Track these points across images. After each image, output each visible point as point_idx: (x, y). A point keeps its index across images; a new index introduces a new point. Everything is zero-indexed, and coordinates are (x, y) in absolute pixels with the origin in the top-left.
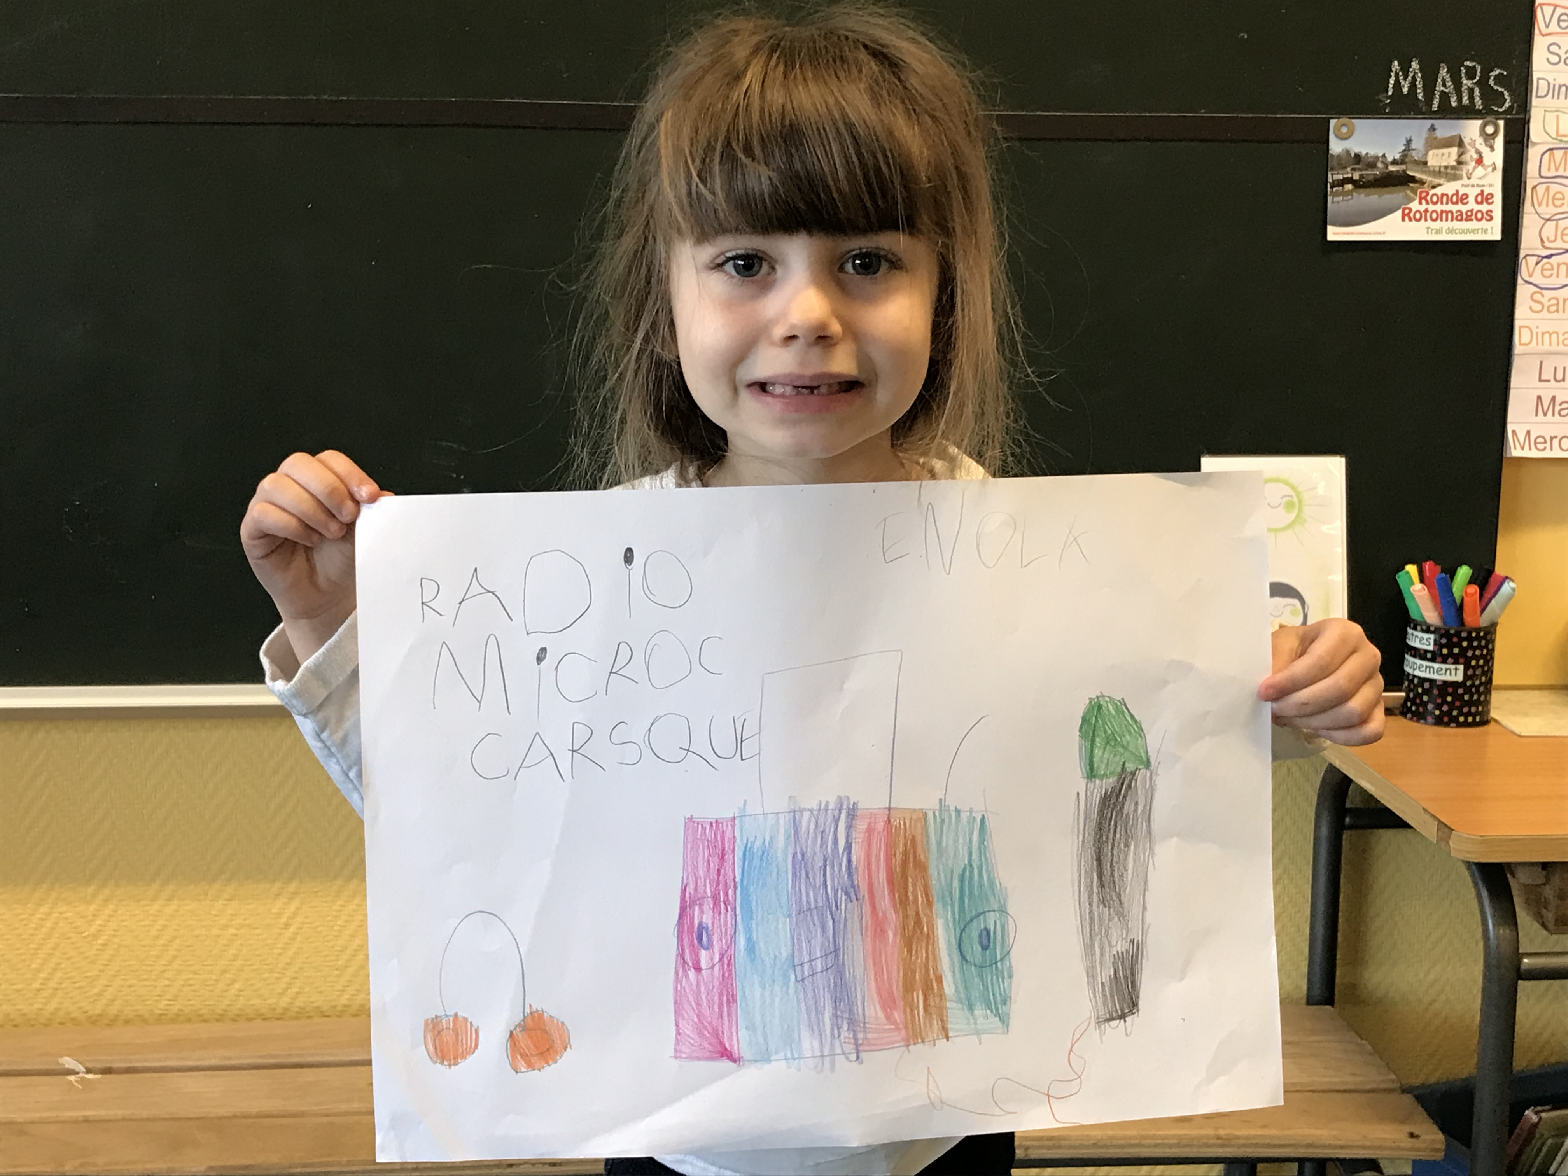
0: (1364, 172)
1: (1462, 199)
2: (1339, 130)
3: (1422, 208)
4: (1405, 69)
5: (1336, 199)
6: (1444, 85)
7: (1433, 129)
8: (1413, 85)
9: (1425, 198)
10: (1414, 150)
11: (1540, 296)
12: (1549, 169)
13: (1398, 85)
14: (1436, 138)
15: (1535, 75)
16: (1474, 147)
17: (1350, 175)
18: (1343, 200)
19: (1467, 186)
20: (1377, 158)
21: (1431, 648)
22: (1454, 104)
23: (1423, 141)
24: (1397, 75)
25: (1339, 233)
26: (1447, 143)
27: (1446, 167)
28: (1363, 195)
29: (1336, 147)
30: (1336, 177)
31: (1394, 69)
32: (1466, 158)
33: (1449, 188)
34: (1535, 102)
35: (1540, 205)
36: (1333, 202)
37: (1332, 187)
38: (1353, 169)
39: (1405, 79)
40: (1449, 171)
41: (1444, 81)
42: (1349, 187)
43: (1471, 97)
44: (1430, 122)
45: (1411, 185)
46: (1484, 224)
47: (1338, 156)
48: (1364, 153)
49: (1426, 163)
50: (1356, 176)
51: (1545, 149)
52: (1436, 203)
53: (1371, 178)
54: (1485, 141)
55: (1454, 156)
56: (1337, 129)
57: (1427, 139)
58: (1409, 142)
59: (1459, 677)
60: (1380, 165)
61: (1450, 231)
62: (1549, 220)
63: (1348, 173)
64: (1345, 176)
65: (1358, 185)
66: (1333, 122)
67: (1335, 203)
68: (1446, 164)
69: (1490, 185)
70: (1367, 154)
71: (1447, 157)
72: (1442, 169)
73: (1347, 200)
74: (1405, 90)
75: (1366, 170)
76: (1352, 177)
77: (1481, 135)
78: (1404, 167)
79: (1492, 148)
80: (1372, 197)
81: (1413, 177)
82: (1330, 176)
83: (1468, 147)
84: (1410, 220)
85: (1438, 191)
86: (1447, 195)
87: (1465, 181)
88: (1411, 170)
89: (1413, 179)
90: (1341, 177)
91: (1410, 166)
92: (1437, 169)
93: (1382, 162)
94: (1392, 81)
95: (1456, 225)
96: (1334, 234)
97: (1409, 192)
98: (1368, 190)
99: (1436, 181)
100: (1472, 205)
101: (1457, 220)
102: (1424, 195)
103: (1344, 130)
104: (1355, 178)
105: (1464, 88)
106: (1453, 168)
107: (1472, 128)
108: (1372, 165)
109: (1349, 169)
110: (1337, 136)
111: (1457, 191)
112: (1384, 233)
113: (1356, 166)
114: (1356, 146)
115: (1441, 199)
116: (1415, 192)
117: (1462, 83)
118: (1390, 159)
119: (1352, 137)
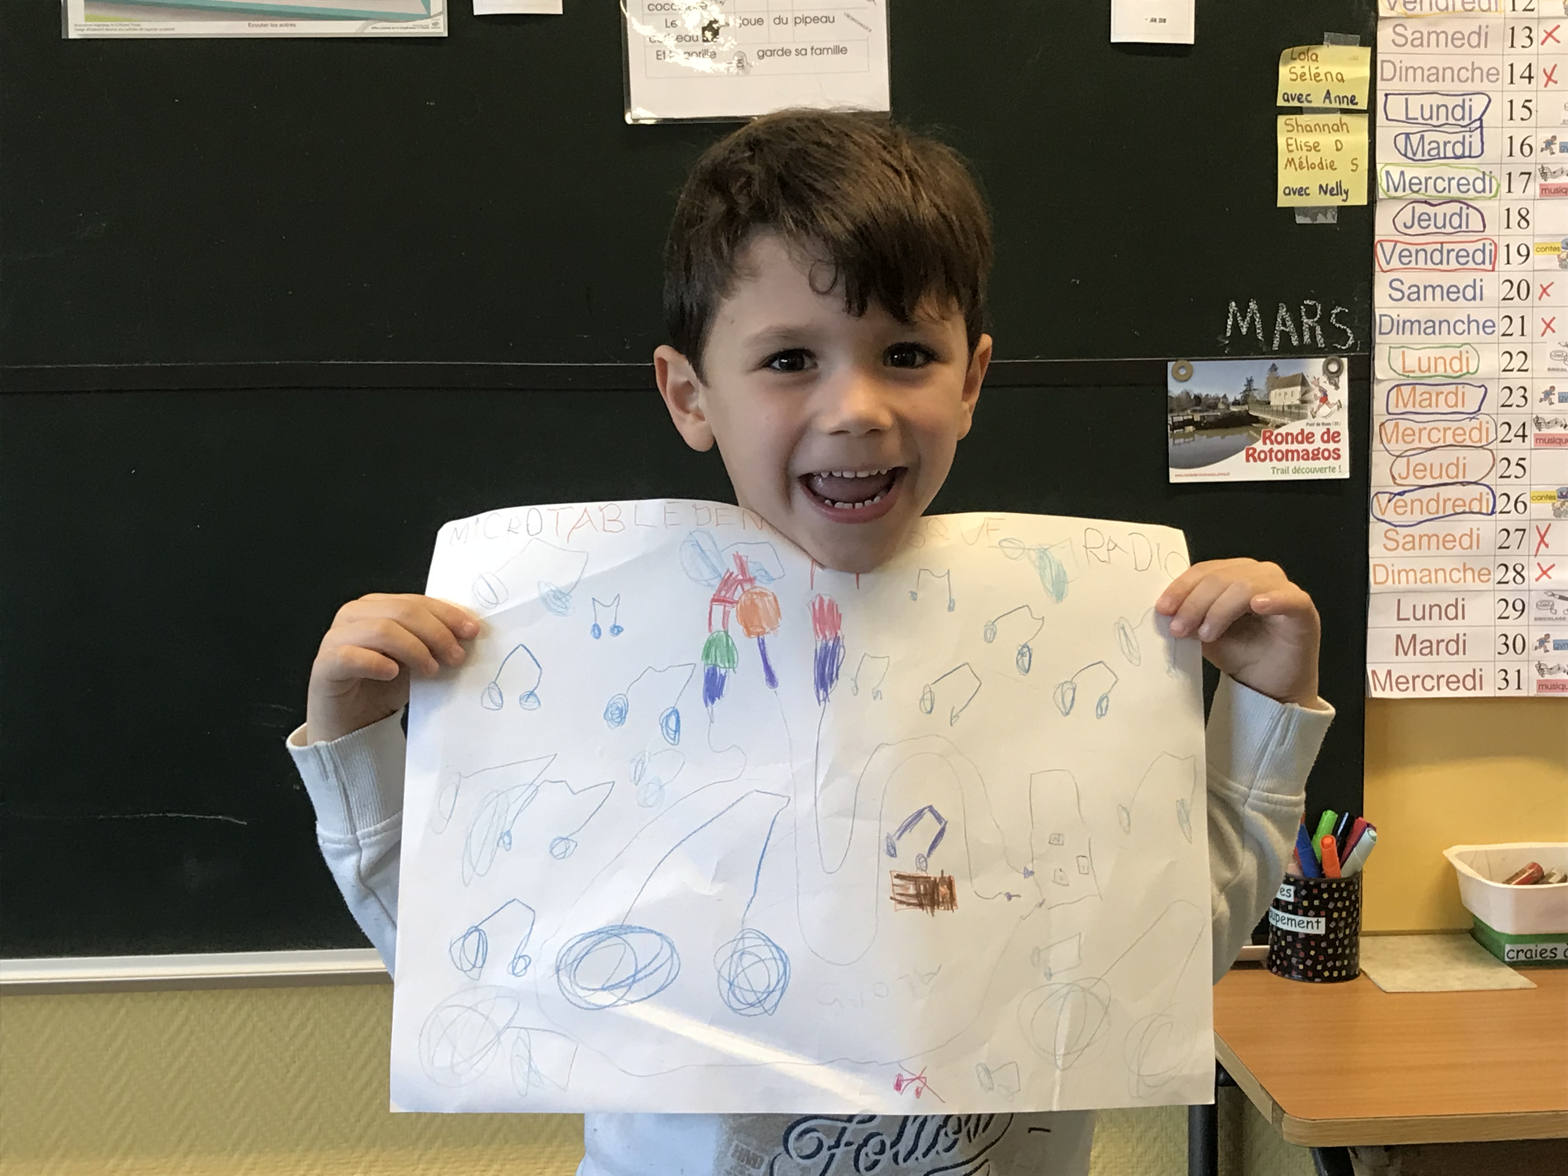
0: (1205, 414)
1: (1309, 438)
2: (1177, 372)
3: (1267, 448)
4: (1243, 309)
5: (1177, 441)
6: (1284, 325)
7: (1274, 368)
8: (1252, 326)
9: (1269, 438)
10: (1254, 390)
11: (1394, 533)
12: (1397, 406)
13: (1236, 327)
14: (1278, 378)
15: (1378, 312)
16: (1318, 385)
17: (1190, 417)
18: (1184, 442)
19: (1312, 425)
20: (1218, 399)
21: (1292, 899)
22: (1295, 343)
23: (1264, 381)
24: (1235, 316)
25: (1181, 476)
26: (1290, 382)
27: (1289, 407)
28: (1205, 436)
29: (1175, 389)
30: (1176, 419)
31: (1231, 310)
32: (1310, 396)
33: (1293, 427)
34: (1378, 338)
35: (1389, 442)
36: (1174, 444)
37: (1172, 430)
38: (1195, 411)
39: (1243, 320)
40: (1293, 410)
41: (1283, 320)
42: (1190, 429)
43: (1313, 336)
44: (1271, 362)
45: (1254, 425)
46: (1331, 462)
47: (1178, 399)
48: (1204, 395)
49: (1269, 403)
50: (1197, 418)
51: (1393, 385)
52: (1280, 443)
53: (1211, 419)
54: (1329, 379)
55: (1298, 396)
56: (1177, 370)
57: (1268, 378)
58: (1250, 382)
59: (1322, 931)
60: (1221, 406)
61: (1296, 471)
62: (1398, 457)
63: (1188, 415)
64: (1186, 418)
65: (1199, 426)
66: (1170, 365)
67: (1176, 445)
68: (1289, 403)
69: (1337, 423)
70: (1207, 395)
71: (1291, 396)
72: (1286, 409)
73: (1189, 442)
74: (1244, 331)
75: (1206, 411)
76: (1193, 419)
77: (1324, 373)
78: (1246, 407)
79: (1337, 387)
80: (1215, 438)
81: (1257, 417)
82: (1169, 418)
83: (1313, 386)
84: (1255, 460)
85: (1283, 430)
86: (1292, 434)
87: (1310, 419)
88: (1254, 410)
89: (1256, 420)
90: (1181, 419)
91: (1252, 406)
92: (1280, 409)
93: (1223, 403)
94: (1230, 322)
95: (1303, 464)
96: (1177, 476)
97: (1251, 432)
99: (1279, 420)
100: (1318, 444)
101: (1303, 459)
102: (1268, 434)
103: (1183, 372)
104: (1195, 420)
105: (1305, 326)
106: (1297, 407)
107: (1314, 367)
108: (1214, 407)
109: (1189, 411)
110: (1175, 378)
111: (1302, 430)
112: (1228, 474)
113: (1198, 408)
114: (1196, 388)
115: (1285, 438)
116: (1259, 433)
117: (1302, 322)
118: (1231, 399)
119: (1192, 379)
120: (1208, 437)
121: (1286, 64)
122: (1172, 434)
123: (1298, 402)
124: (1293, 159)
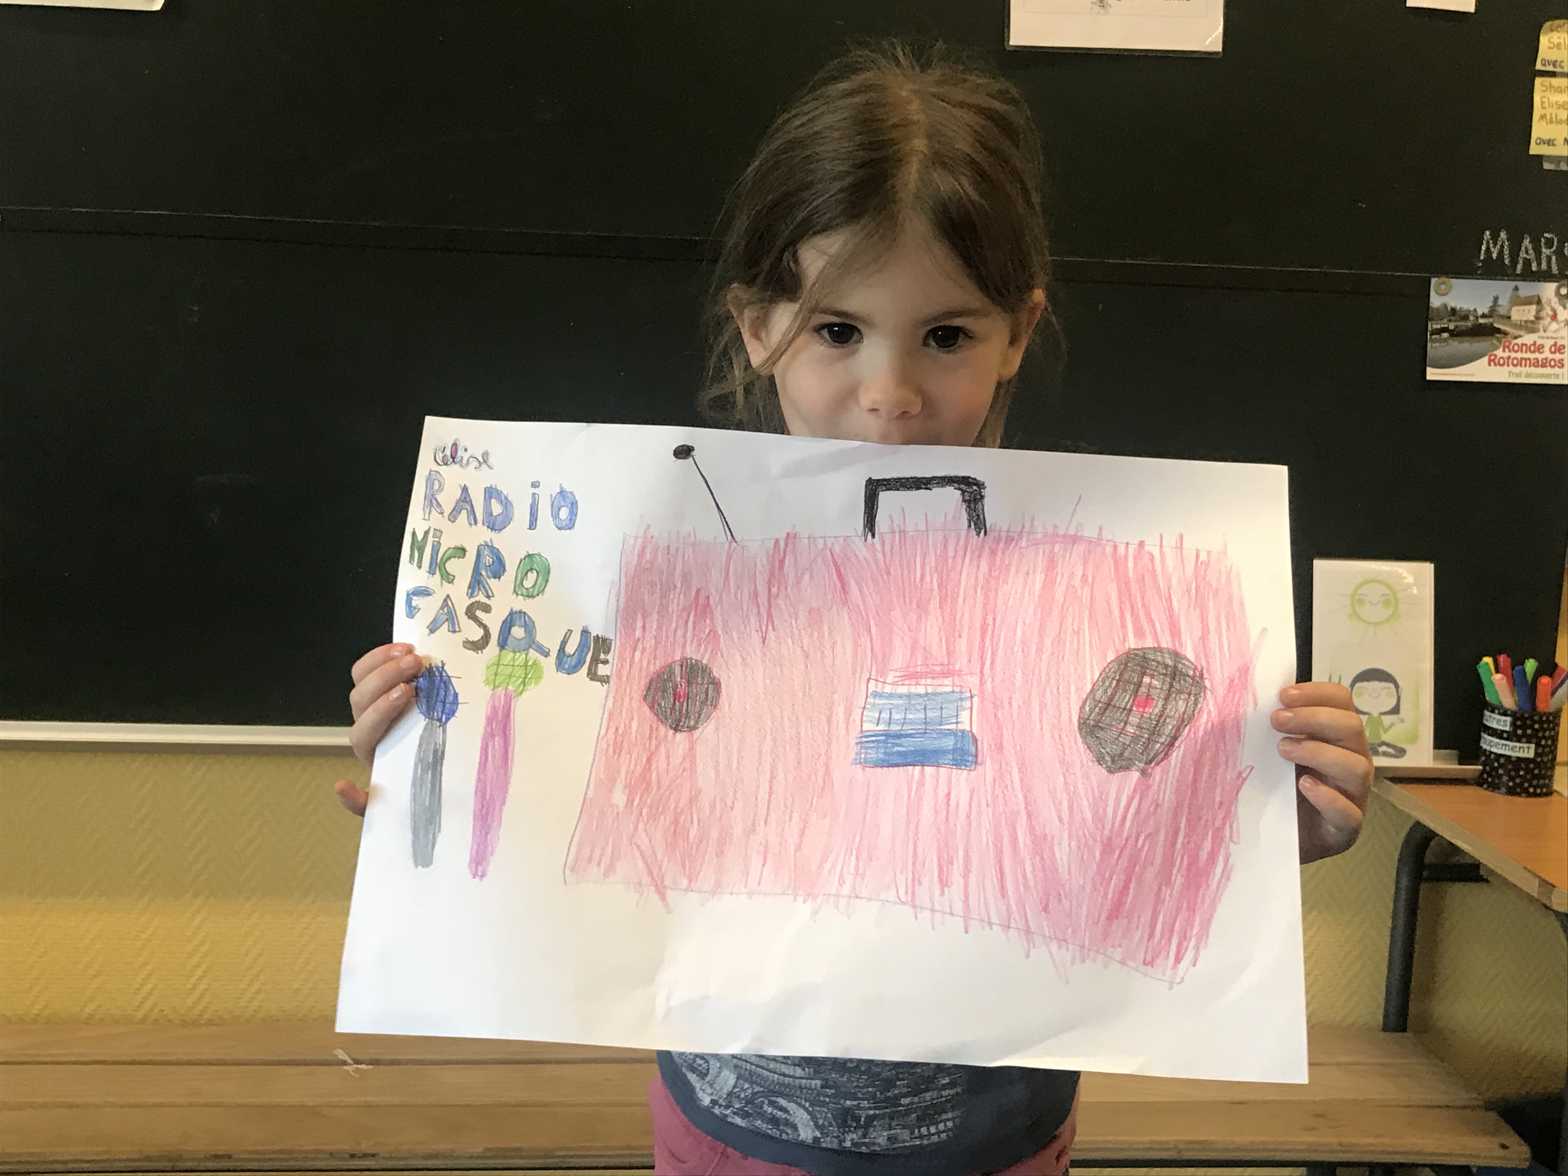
0: (1459, 324)
1: (1540, 348)
2: (1439, 287)
3: (1506, 354)
4: (1495, 237)
5: (1434, 345)
6: (1527, 253)
7: (1516, 289)
8: (1501, 253)
9: (1508, 347)
10: (1499, 306)
13: (1488, 252)
14: (1518, 297)
16: (1550, 305)
17: (1446, 326)
19: (1543, 338)
20: (1469, 311)
21: (1507, 729)
22: (1534, 269)
23: (1508, 299)
24: (1488, 243)
25: (1436, 374)
26: (1528, 301)
27: (1526, 321)
29: (1436, 301)
30: (1435, 326)
31: (1485, 238)
32: (1543, 314)
33: (1528, 339)
36: (1432, 347)
37: (1432, 334)
38: (1450, 321)
39: (1494, 247)
40: (1529, 325)
41: (1526, 248)
42: (1445, 335)
43: (1549, 263)
44: (1514, 284)
45: (1497, 335)
46: (1556, 370)
47: (1437, 309)
48: (1458, 308)
49: (1510, 318)
50: (1452, 326)
52: (1516, 352)
53: (1464, 328)
54: (1560, 300)
55: (1533, 313)
56: (1438, 286)
57: (1511, 298)
58: (1496, 299)
59: (1531, 754)
60: (1472, 318)
61: (1528, 375)
63: (1444, 323)
64: (1443, 326)
65: (1454, 334)
66: (1434, 281)
67: (1434, 348)
68: (1526, 318)
69: (1562, 338)
70: (1461, 308)
71: (1528, 312)
72: (1523, 323)
74: (1494, 256)
75: (1460, 321)
76: (1448, 328)
77: (1556, 295)
78: (1491, 320)
79: (1565, 307)
81: (1499, 329)
82: (1429, 326)
83: (1546, 306)
84: (1495, 365)
85: (1519, 341)
86: (1526, 345)
87: (1542, 333)
88: (1497, 323)
89: (1498, 331)
90: (1439, 326)
91: (1496, 319)
92: (1519, 323)
93: (1474, 315)
94: (1484, 248)
95: (1533, 370)
96: (1432, 374)
97: (1495, 341)
98: (1460, 338)
99: (1517, 333)
100: (1547, 354)
101: (1534, 366)
102: (1507, 344)
103: (1443, 287)
104: (1450, 328)
105: (1543, 256)
106: (1532, 322)
107: (1548, 290)
108: (1465, 318)
109: (1445, 321)
110: (1437, 293)
111: (1535, 342)
112: (1473, 375)
113: (1452, 318)
114: (1453, 301)
115: (1522, 347)
116: (1500, 342)
117: (1541, 252)
118: (1480, 313)
119: (1449, 295)
120: (1460, 342)
121: (1545, 34)
122: (1431, 339)
123: (1533, 319)
124: (1545, 115)
